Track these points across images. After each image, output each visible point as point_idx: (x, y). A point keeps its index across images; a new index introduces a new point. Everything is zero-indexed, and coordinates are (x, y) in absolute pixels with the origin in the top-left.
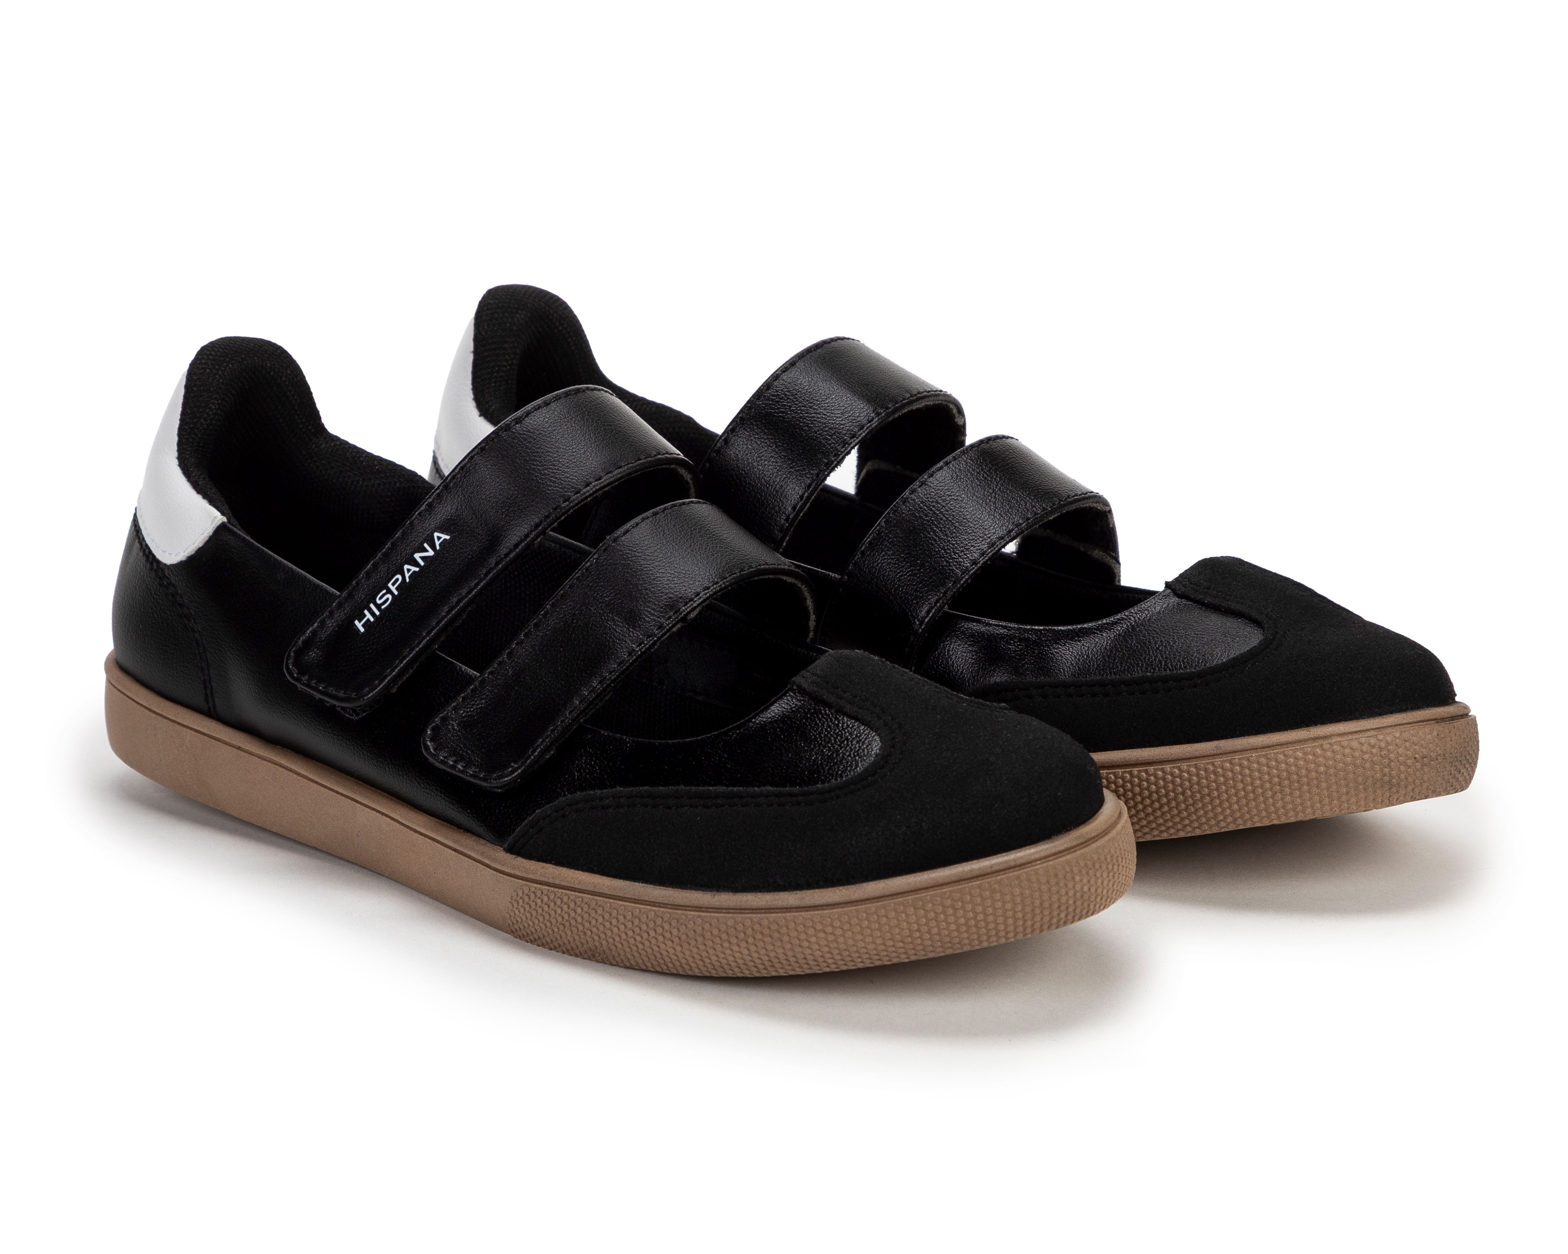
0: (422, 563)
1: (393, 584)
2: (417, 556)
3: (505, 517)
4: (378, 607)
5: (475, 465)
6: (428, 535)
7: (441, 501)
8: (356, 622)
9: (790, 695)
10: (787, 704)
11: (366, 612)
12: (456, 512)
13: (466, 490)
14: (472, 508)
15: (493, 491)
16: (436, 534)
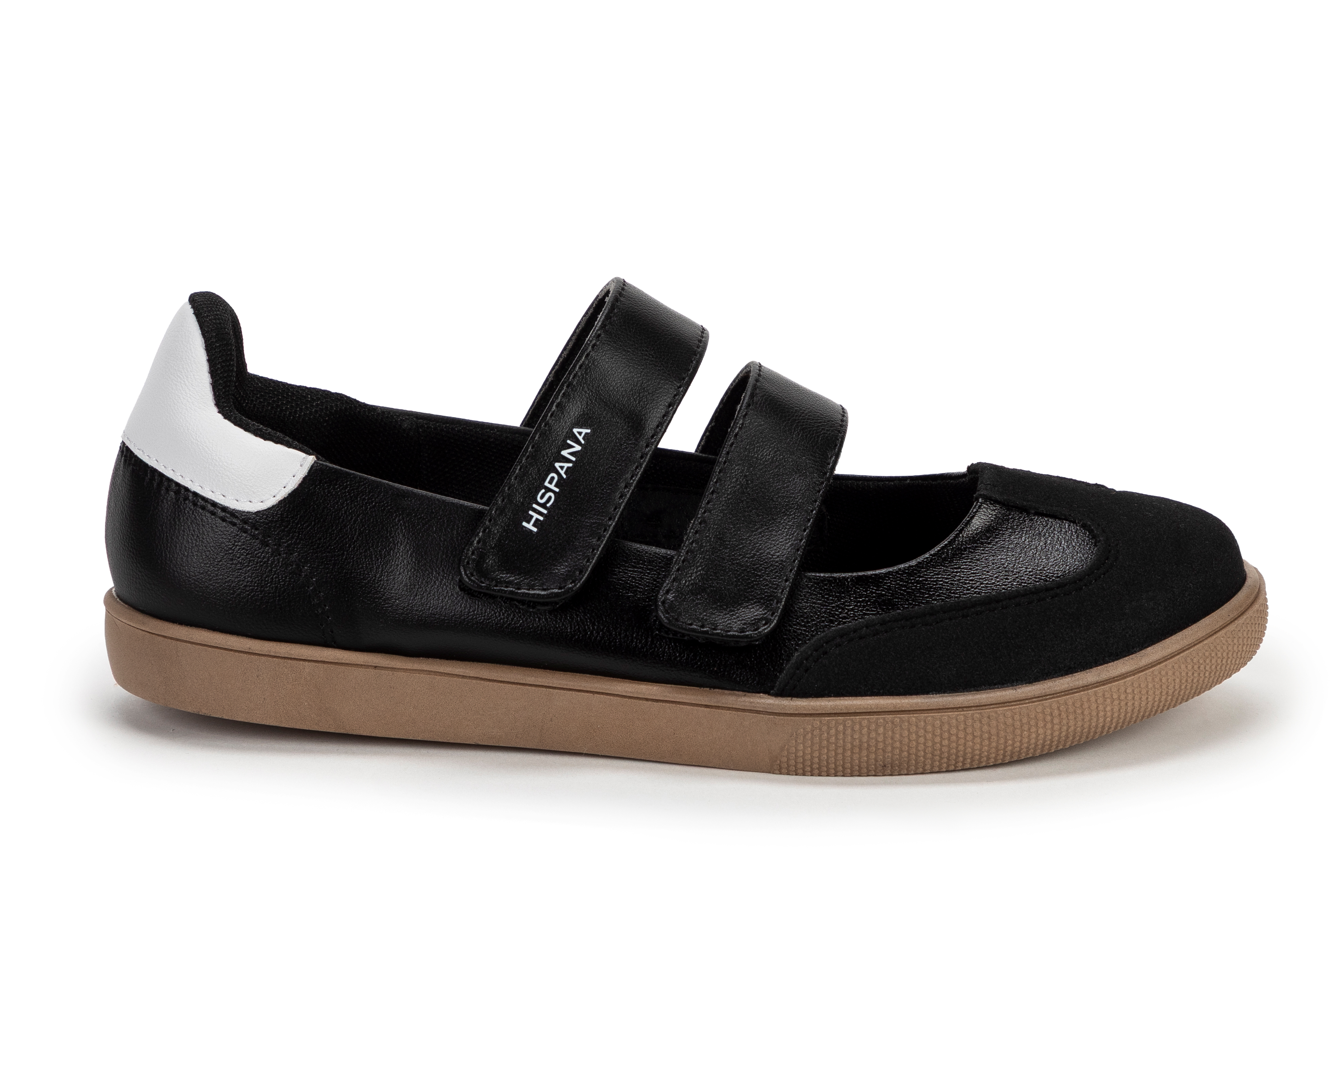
0: (573, 459)
1: (550, 482)
2: (565, 453)
3: (639, 403)
4: (543, 506)
5: (593, 362)
6: (567, 432)
7: (569, 399)
8: (524, 524)
9: (984, 507)
10: (985, 515)
11: (531, 513)
12: (587, 408)
13: (591, 384)
14: (603, 401)
15: (618, 381)
16: (575, 431)
